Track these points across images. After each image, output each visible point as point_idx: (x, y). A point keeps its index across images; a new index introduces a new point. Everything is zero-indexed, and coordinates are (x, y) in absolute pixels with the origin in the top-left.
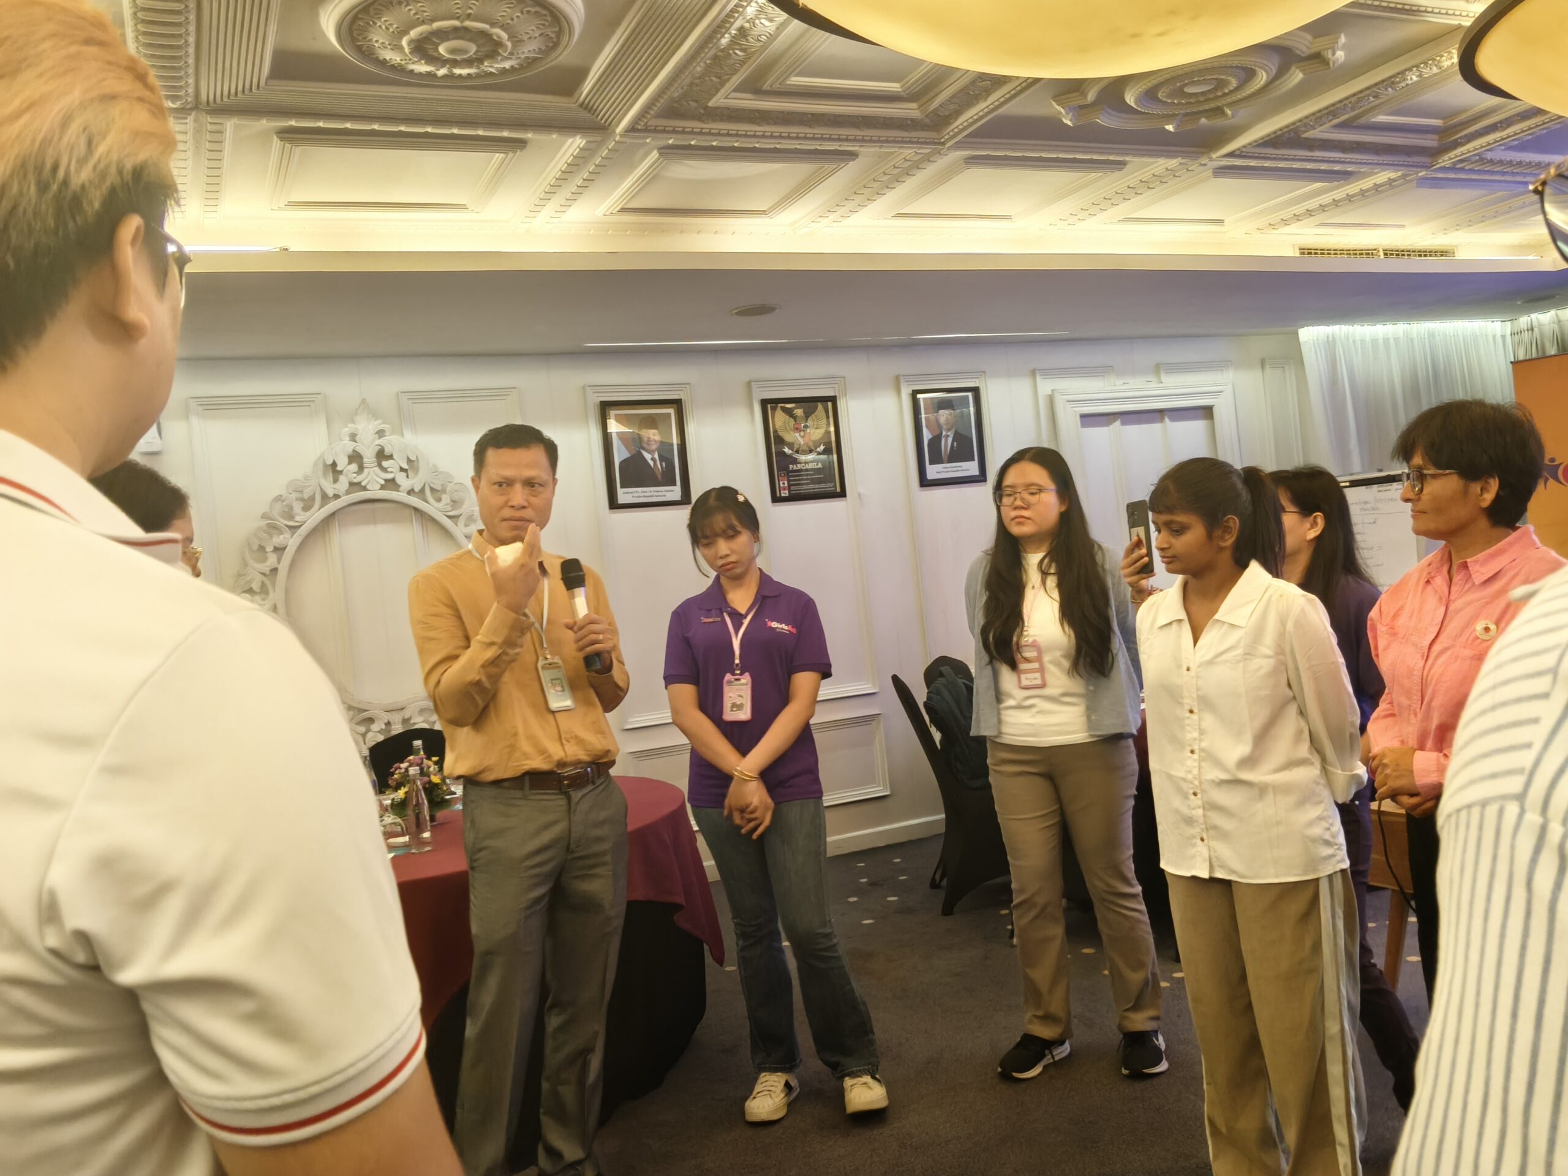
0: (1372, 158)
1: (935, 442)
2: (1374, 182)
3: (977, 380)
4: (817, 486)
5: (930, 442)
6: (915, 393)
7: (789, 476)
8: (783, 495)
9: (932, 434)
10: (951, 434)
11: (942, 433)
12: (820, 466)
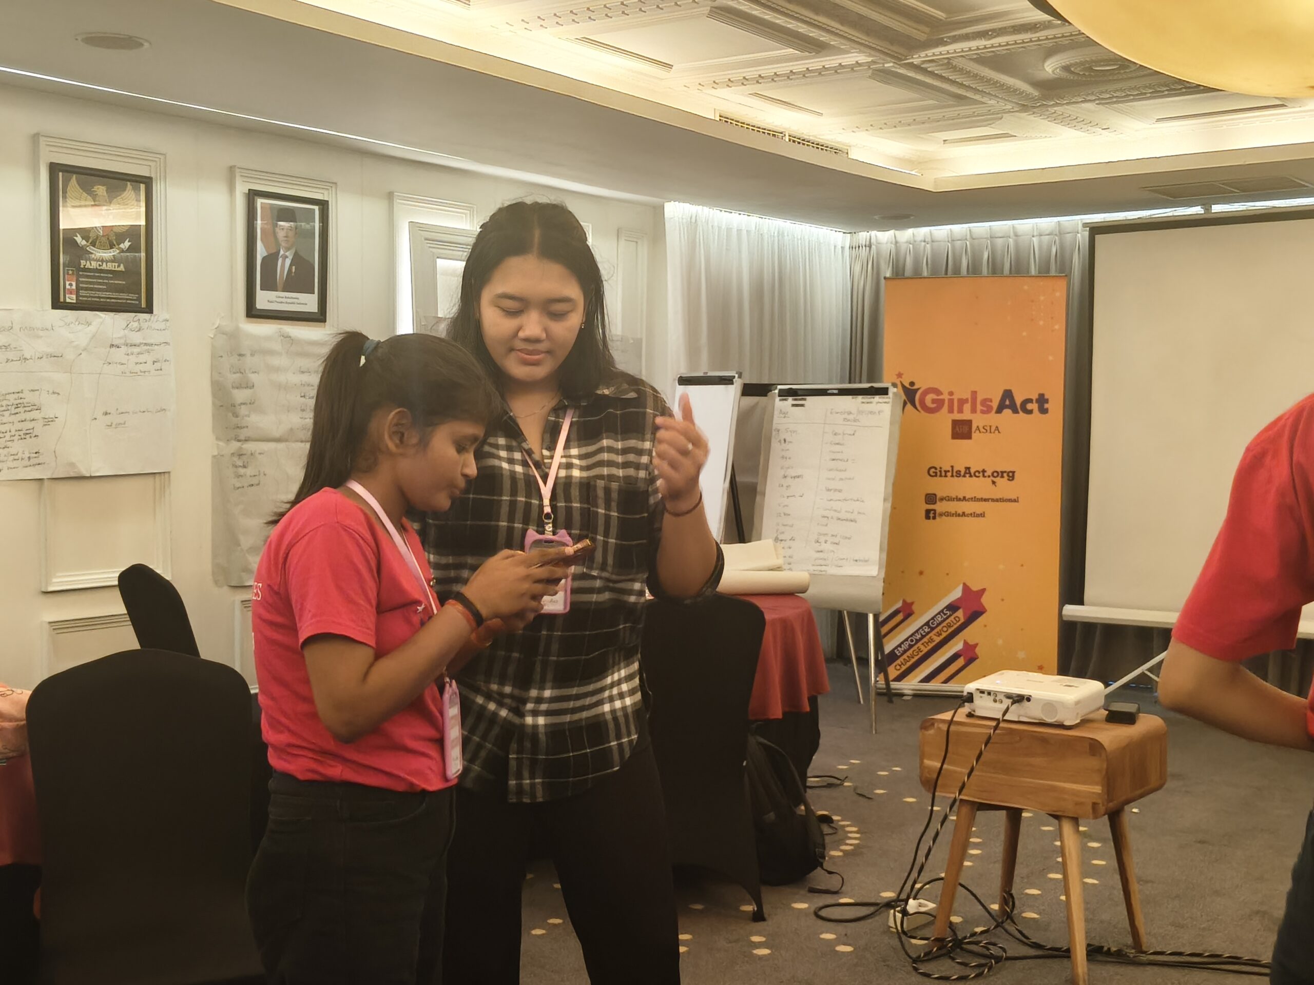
0: (860, 36)
1: (271, 261)
2: (840, 61)
3: (326, 192)
4: (115, 295)
5: (264, 259)
6: (252, 196)
7: (78, 276)
8: (68, 300)
9: (267, 252)
10: (290, 255)
11: (278, 252)
12: (122, 268)
